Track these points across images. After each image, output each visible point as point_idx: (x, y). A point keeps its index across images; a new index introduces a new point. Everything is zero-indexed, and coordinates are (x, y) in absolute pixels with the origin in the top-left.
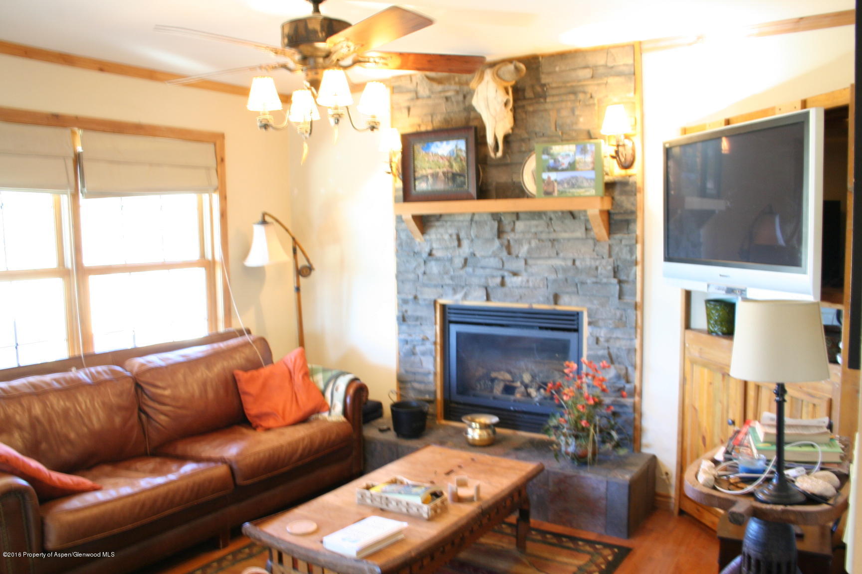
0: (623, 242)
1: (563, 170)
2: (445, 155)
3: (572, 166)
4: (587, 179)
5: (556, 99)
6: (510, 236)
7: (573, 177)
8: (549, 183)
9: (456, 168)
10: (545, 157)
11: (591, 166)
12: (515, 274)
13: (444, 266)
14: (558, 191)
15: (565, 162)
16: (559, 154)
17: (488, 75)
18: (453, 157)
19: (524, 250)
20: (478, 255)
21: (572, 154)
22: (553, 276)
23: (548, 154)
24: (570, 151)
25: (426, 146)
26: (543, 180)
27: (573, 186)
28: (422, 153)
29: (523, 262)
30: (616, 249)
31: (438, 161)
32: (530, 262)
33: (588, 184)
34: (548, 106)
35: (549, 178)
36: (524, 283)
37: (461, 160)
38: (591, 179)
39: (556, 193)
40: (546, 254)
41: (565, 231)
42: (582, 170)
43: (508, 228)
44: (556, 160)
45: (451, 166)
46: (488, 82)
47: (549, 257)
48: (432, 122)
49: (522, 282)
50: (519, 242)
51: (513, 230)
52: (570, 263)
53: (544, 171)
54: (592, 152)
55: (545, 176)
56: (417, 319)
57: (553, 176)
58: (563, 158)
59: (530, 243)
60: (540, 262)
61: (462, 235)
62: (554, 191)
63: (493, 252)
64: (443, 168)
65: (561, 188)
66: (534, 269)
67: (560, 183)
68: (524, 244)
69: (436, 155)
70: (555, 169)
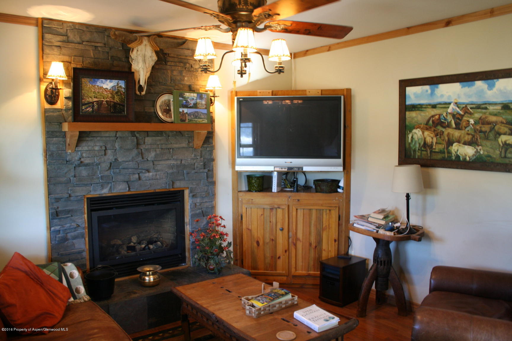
0: (208, 149)
1: (190, 107)
2: (109, 88)
3: (195, 106)
4: (203, 114)
5: (173, 64)
6: (143, 147)
7: (196, 112)
8: (183, 114)
9: (117, 99)
10: (181, 99)
11: (205, 106)
12: (148, 171)
13: (93, 169)
14: (188, 119)
15: (192, 103)
16: (188, 98)
17: (145, 41)
18: (115, 92)
19: (151, 155)
20: (120, 160)
21: (195, 98)
22: (170, 171)
23: (183, 97)
24: (194, 96)
25: (92, 80)
26: (180, 112)
27: (196, 117)
28: (89, 85)
29: (152, 164)
30: (203, 153)
31: (102, 93)
32: (156, 163)
33: (203, 117)
34: (168, 67)
35: (183, 111)
36: (154, 176)
37: (121, 94)
38: (205, 114)
39: (187, 121)
40: (166, 158)
41: (176, 144)
42: (200, 109)
43: (141, 141)
44: (187, 101)
45: (113, 98)
46: (146, 45)
47: (168, 159)
48: (83, 62)
49: (153, 175)
50: (148, 150)
51: (144, 143)
52: (179, 162)
53: (180, 108)
54: (205, 99)
55: (181, 110)
56: (69, 212)
57: (186, 110)
58: (191, 101)
59: (156, 151)
60: (161, 163)
61: (109, 146)
62: (186, 120)
63: (133, 158)
64: (106, 98)
65: (190, 118)
66: (159, 167)
67: (189, 115)
68: (152, 152)
69: (101, 88)
70: (186, 106)
